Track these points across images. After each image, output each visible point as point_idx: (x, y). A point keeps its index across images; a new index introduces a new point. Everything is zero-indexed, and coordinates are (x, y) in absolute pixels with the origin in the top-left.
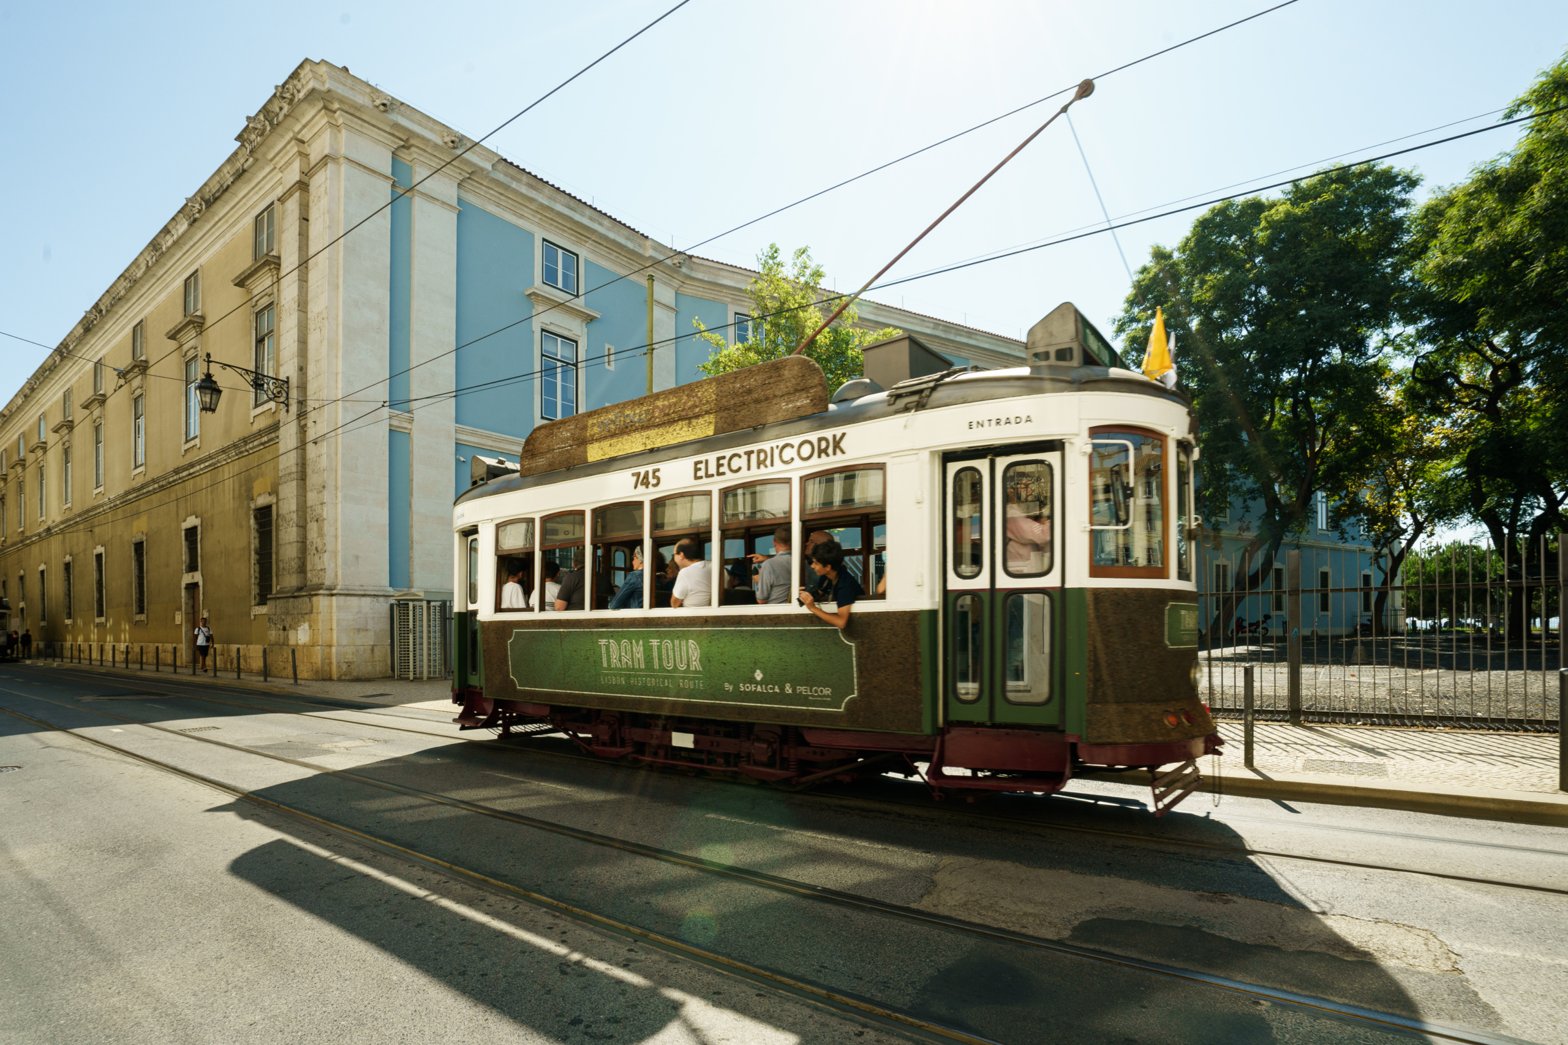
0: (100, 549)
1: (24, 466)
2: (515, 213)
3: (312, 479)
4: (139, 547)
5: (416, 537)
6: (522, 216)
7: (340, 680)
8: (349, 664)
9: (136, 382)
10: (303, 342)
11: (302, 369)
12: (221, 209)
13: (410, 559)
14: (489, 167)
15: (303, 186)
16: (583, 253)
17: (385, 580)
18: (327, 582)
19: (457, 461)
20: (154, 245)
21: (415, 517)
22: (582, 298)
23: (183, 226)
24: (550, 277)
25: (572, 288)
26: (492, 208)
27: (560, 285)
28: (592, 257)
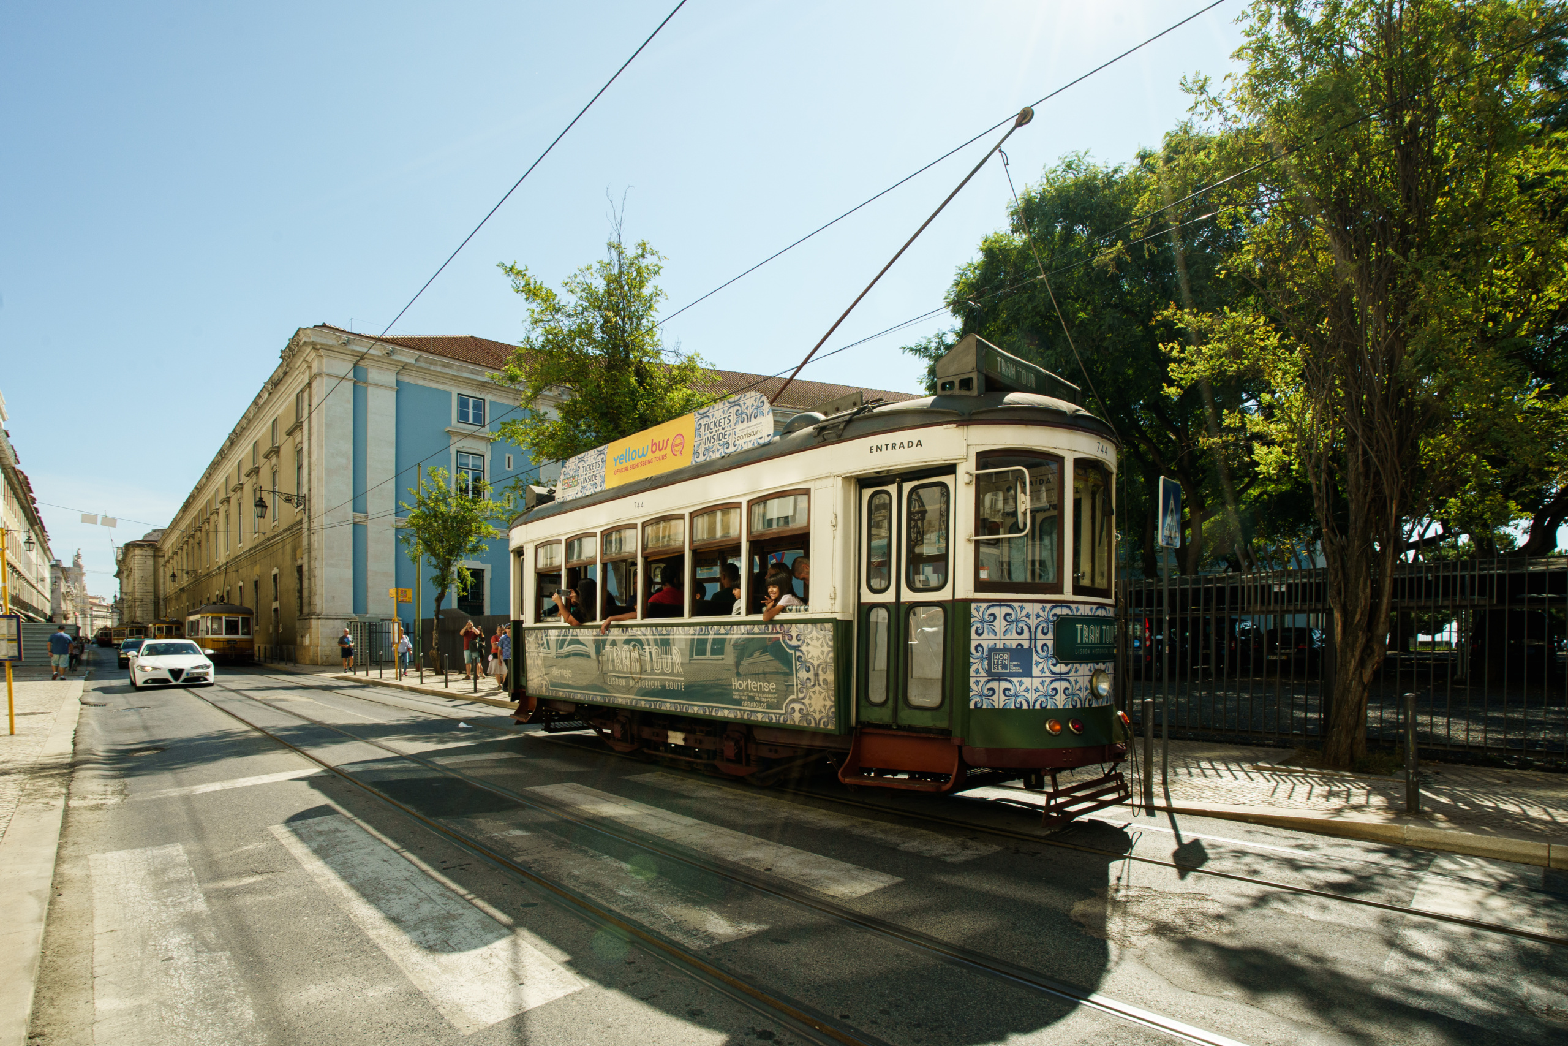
0: (241, 584)
1: (218, 513)
2: (437, 382)
3: (313, 554)
4: (256, 582)
5: (370, 584)
6: (442, 383)
7: (322, 665)
8: (327, 656)
9: (254, 480)
10: (310, 474)
11: (310, 490)
12: (282, 388)
13: (366, 597)
14: (413, 361)
15: (309, 385)
16: (488, 397)
17: (350, 609)
18: (318, 611)
19: (397, 538)
20: (255, 402)
21: (369, 573)
22: (487, 427)
23: (266, 396)
24: (463, 417)
25: (479, 420)
26: (421, 382)
27: (471, 421)
28: (495, 399)
